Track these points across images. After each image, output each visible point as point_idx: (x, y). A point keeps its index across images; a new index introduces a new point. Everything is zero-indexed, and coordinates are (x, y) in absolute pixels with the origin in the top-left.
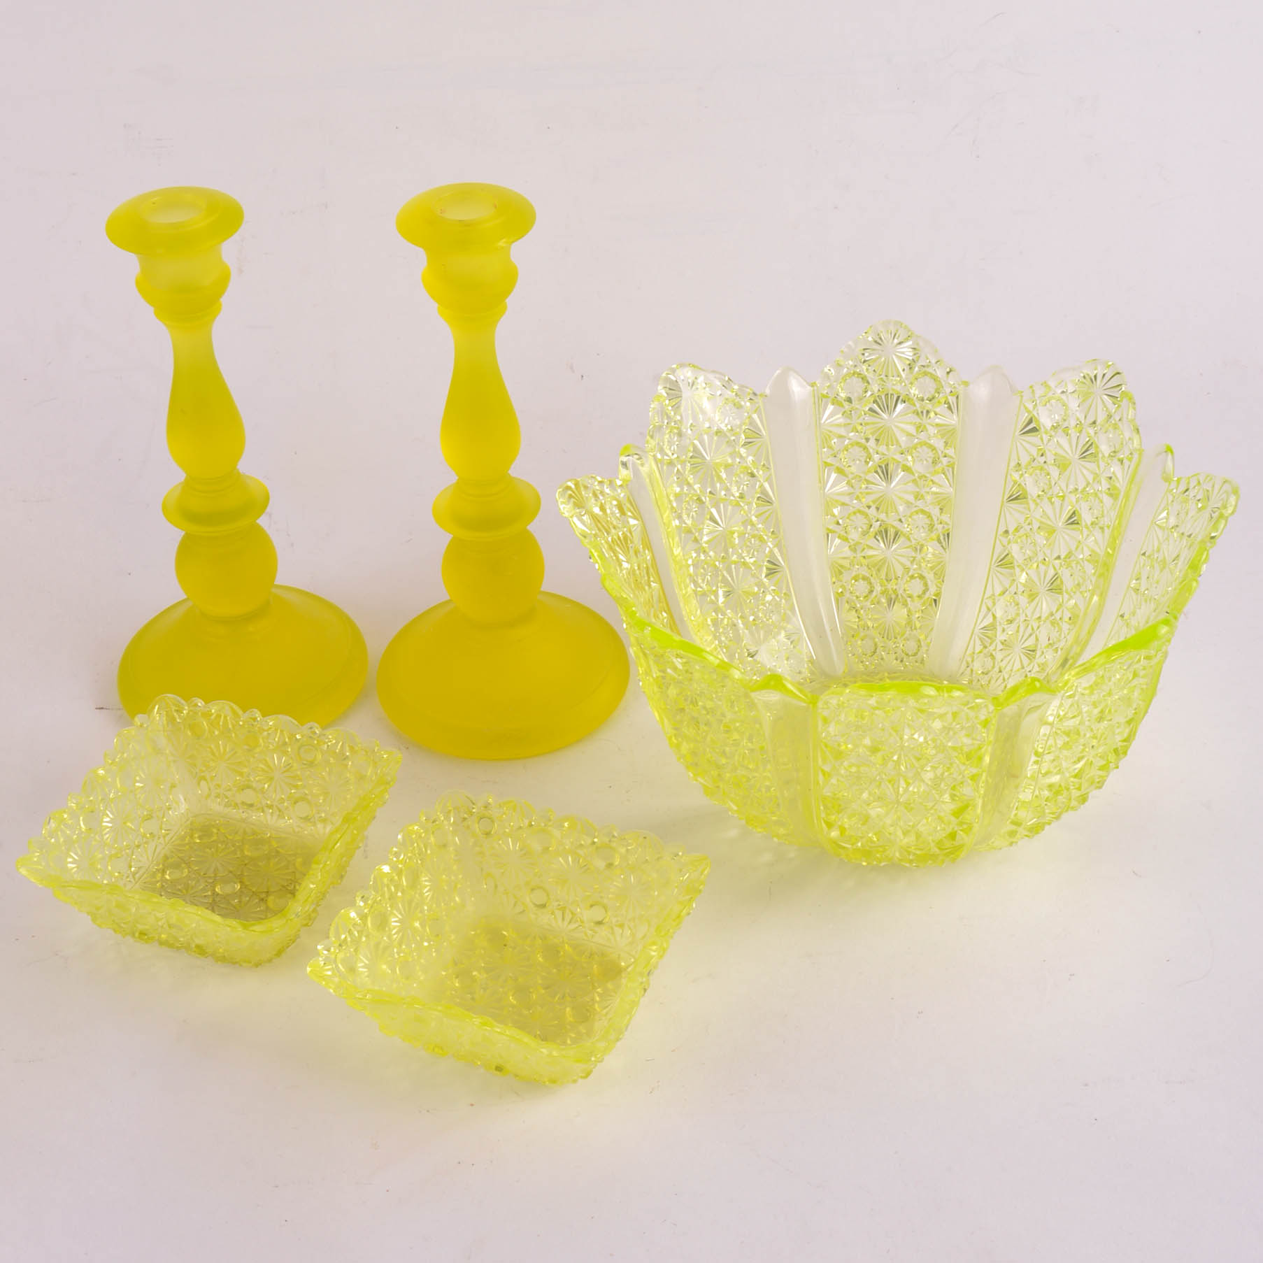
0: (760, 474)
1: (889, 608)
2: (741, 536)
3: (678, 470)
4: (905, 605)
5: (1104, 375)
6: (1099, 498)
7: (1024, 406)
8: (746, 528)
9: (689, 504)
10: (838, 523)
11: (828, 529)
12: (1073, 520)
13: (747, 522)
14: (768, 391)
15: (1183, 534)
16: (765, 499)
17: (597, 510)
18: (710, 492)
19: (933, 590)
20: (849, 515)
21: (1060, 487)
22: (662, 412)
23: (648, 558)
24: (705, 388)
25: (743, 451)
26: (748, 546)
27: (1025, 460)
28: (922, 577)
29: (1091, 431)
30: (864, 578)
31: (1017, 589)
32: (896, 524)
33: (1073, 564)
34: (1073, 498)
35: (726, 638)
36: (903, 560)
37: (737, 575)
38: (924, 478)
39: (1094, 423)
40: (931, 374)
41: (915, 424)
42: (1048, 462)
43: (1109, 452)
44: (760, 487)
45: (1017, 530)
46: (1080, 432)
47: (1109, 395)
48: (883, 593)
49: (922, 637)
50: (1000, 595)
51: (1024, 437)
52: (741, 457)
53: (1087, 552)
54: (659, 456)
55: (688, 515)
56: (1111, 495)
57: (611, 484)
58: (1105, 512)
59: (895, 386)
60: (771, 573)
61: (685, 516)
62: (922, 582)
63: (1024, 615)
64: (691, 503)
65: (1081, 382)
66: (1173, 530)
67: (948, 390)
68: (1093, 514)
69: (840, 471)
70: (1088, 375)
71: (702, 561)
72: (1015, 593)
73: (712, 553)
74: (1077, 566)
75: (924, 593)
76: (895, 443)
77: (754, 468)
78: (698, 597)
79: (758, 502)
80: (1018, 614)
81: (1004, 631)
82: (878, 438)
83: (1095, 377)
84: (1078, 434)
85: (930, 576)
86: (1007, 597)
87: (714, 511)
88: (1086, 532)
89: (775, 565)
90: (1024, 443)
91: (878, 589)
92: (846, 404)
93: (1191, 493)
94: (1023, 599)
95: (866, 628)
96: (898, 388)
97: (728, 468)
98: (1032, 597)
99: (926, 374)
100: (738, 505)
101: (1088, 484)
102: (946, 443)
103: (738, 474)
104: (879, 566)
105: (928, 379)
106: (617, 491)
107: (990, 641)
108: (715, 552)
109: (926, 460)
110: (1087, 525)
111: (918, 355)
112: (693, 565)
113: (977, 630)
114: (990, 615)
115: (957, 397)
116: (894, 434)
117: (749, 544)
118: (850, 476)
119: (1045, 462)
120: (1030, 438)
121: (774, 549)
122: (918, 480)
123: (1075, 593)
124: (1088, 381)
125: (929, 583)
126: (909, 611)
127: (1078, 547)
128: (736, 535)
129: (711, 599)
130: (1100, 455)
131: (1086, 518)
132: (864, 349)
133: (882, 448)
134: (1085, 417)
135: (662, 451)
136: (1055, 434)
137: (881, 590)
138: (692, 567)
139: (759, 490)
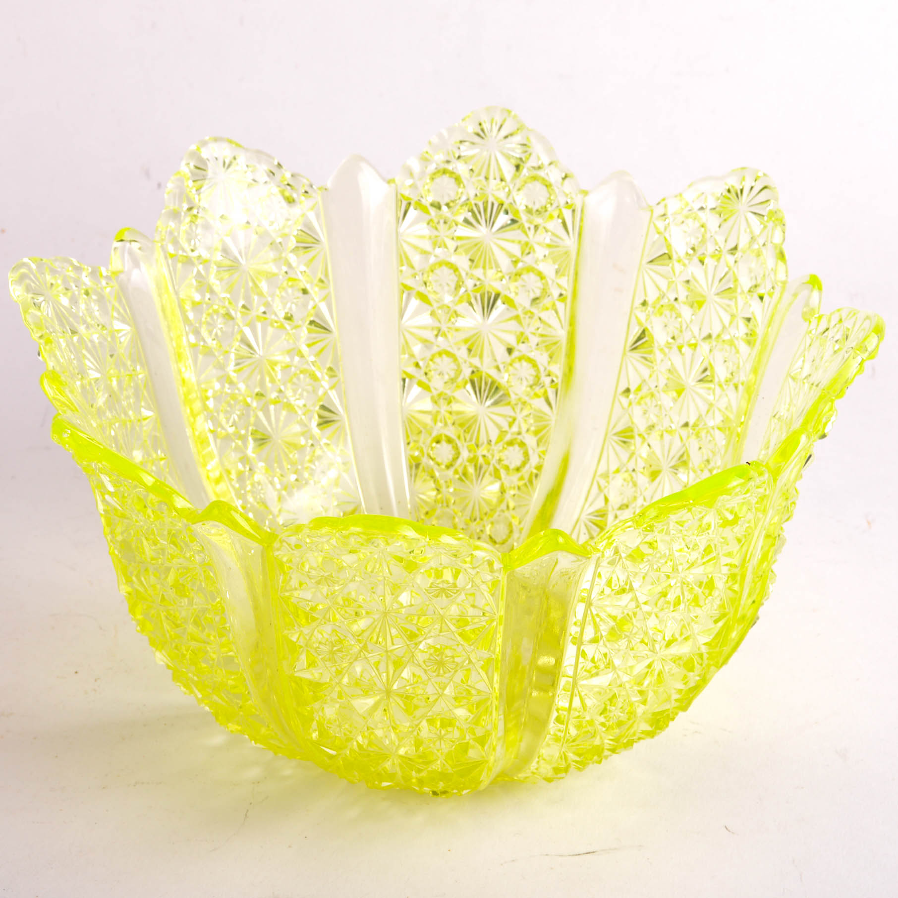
0: (314, 291)
1: (477, 479)
2: (286, 369)
3: (198, 271)
4: (498, 478)
5: (752, 188)
6: (735, 347)
7: (654, 224)
8: (292, 359)
9: (212, 318)
10: (417, 365)
11: (405, 372)
12: (705, 376)
13: (294, 352)
14: (329, 185)
15: (812, 384)
16: (318, 325)
17: (65, 301)
18: (244, 307)
19: (534, 460)
20: (433, 356)
21: (692, 332)
22: (181, 194)
23: (140, 376)
24: (246, 172)
25: (292, 258)
26: (294, 384)
27: (651, 298)
28: (522, 444)
29: (730, 259)
30: (449, 441)
31: (636, 464)
32: (493, 372)
33: (703, 434)
34: (705, 347)
35: (255, 498)
36: (499, 420)
37: (277, 420)
38: (529, 314)
39: (736, 248)
40: (543, 179)
41: (519, 242)
42: (680, 299)
43: (750, 285)
44: (314, 308)
45: (639, 388)
46: (719, 260)
47: (755, 213)
48: (470, 460)
49: (515, 522)
50: (614, 473)
51: (652, 266)
52: (290, 266)
53: (719, 418)
54: (171, 249)
55: (210, 333)
56: (749, 343)
57: (94, 274)
58: (741, 364)
59: (496, 192)
60: (324, 422)
61: (204, 332)
62: (522, 452)
63: (642, 497)
64: (215, 317)
65: (724, 196)
66: (805, 381)
67: (562, 201)
68: (727, 368)
69: (423, 298)
70: (733, 187)
71: (227, 394)
72: (634, 470)
73: (242, 386)
74: (706, 437)
75: (524, 463)
76: (493, 265)
77: (307, 282)
78: (218, 441)
79: (309, 326)
80: (635, 498)
81: (616, 517)
82: (472, 258)
83: (742, 191)
84: (716, 263)
85: (531, 441)
86: (623, 475)
87: (247, 331)
88: (718, 391)
89: (330, 411)
90: (653, 274)
91: (465, 454)
92: (433, 211)
93: (829, 334)
94: (642, 479)
95: (445, 504)
96: (502, 195)
97: (271, 279)
98: (654, 475)
99: (535, 178)
100: (282, 328)
101: (724, 327)
102: (557, 272)
103: (283, 289)
104: (467, 425)
105: (538, 186)
106: (99, 282)
107: (598, 530)
108: (247, 386)
109: (533, 291)
110: (719, 382)
111: (528, 153)
112: (215, 398)
113: (584, 517)
114: (602, 497)
115: (574, 211)
116: (493, 254)
117: (295, 380)
118: (435, 305)
119: (676, 299)
120: (659, 267)
121: (329, 392)
122: (522, 316)
123: (702, 471)
124: (733, 196)
125: (530, 452)
126: (502, 486)
127: (708, 412)
128: (278, 368)
129: (237, 445)
130: (739, 290)
131: (721, 372)
132: (461, 142)
133: (478, 272)
134: (726, 241)
135: (176, 243)
136: (689, 263)
137: (469, 456)
138: (212, 400)
139: (313, 312)
